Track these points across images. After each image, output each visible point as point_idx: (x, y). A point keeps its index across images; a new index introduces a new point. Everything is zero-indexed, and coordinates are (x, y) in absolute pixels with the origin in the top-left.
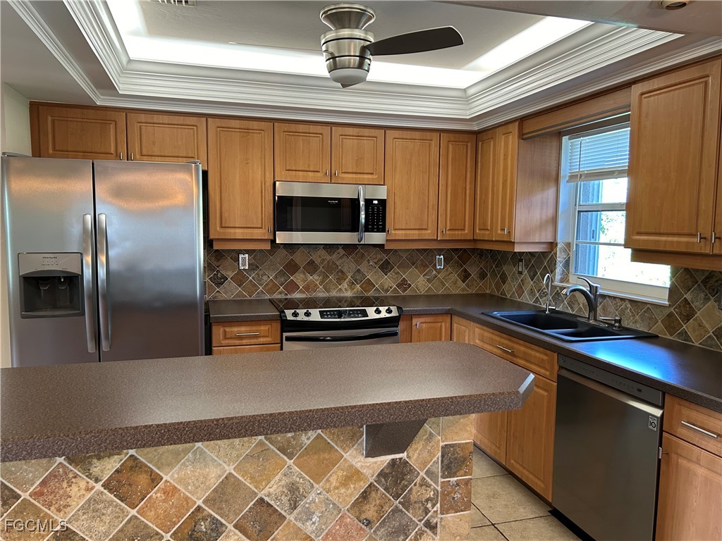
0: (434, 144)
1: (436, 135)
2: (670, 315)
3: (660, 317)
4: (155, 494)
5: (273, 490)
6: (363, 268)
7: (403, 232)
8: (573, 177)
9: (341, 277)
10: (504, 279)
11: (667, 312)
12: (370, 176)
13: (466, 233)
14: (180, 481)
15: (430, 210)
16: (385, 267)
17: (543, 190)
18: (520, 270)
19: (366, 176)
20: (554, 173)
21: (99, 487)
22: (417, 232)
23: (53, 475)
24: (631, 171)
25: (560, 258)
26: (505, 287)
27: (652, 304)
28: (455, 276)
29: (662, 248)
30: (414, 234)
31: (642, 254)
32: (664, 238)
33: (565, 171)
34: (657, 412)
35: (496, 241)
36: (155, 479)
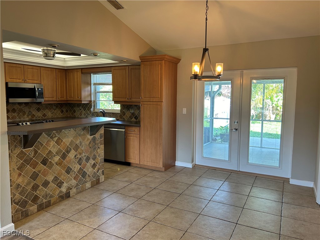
0: (54, 72)
1: (55, 70)
2: (121, 115)
3: (119, 115)
4: (62, 144)
5: (78, 142)
6: (31, 110)
7: (47, 98)
8: (95, 84)
9: (24, 113)
10: (75, 112)
11: (120, 114)
12: (36, 81)
13: (65, 98)
14: (65, 141)
15: (55, 92)
16: (38, 110)
17: (88, 87)
18: (80, 108)
19: (35, 81)
20: (90, 83)
21: (54, 142)
22: (51, 98)
23: (48, 141)
24: (113, 84)
25: (93, 105)
26: (75, 114)
27: (117, 113)
28: (59, 112)
29: (120, 101)
30: (51, 99)
31: (116, 102)
32: (120, 99)
33: (92, 82)
34: (124, 130)
35: (76, 101)
36: (62, 141)
